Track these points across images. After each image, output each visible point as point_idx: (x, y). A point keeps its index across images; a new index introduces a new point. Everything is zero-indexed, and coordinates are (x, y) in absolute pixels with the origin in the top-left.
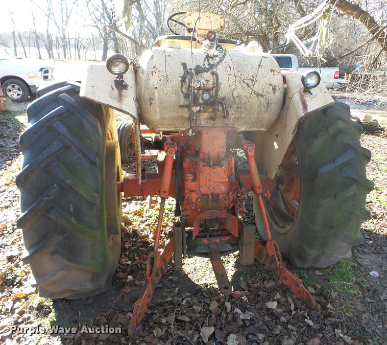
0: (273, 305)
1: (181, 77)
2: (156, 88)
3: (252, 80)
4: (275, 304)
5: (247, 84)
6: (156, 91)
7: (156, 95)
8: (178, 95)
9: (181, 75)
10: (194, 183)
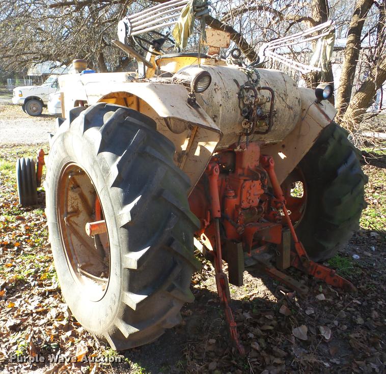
0: (322, 297)
1: (237, 93)
2: (221, 105)
3: (285, 94)
4: (323, 295)
5: (282, 98)
6: (221, 108)
7: (221, 112)
8: (237, 112)
9: (237, 92)
10: (236, 199)
